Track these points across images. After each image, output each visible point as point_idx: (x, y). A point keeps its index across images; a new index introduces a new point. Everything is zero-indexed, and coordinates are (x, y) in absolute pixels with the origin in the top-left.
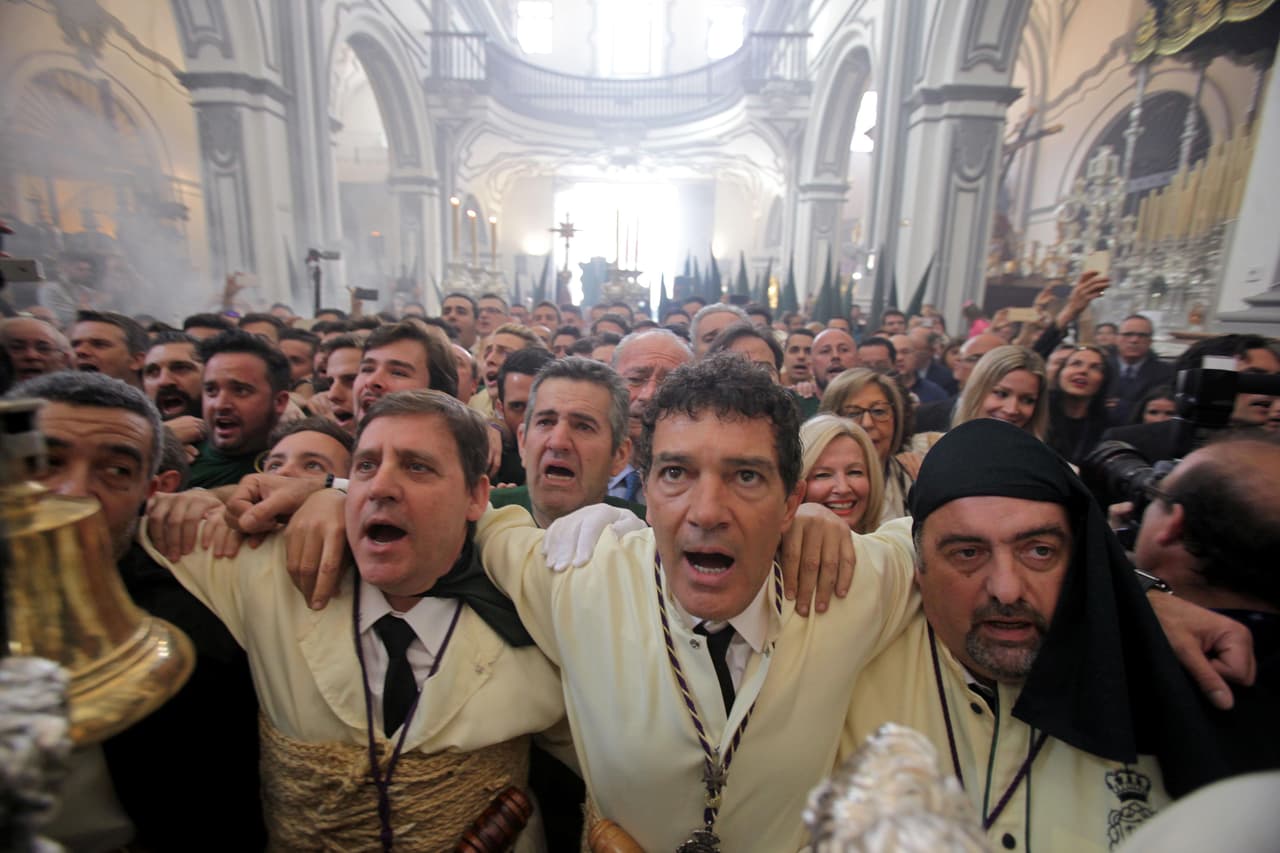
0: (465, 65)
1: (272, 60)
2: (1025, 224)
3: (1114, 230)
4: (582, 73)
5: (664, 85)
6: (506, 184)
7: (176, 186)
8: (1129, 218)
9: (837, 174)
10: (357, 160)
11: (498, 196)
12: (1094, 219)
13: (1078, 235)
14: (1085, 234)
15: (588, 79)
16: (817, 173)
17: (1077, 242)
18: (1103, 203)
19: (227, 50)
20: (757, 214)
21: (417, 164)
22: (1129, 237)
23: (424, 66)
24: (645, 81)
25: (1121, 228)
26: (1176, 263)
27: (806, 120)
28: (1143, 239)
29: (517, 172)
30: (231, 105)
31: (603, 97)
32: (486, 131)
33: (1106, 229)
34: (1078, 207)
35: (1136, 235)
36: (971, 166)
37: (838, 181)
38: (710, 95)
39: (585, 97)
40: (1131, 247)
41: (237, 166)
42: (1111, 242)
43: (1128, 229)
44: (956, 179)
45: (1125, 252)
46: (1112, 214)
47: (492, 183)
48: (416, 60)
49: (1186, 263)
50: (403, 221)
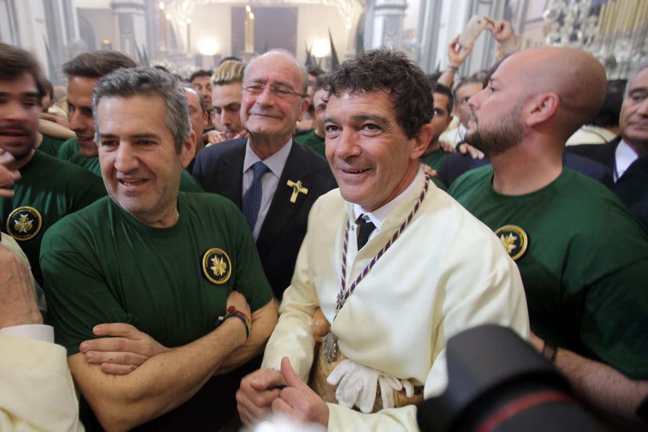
2: (522, 30)
3: (583, 27)
8: (593, 18)
12: (569, 19)
13: (558, 30)
14: (562, 29)
17: (556, 36)
18: (576, 8)
22: (592, 31)
25: (587, 25)
26: (623, 48)
28: (602, 31)
33: (577, 26)
34: (559, 12)
35: (597, 30)
40: (593, 39)
42: (580, 35)
43: (592, 26)
45: (589, 41)
46: (582, 16)
49: (630, 47)
50: (122, 32)
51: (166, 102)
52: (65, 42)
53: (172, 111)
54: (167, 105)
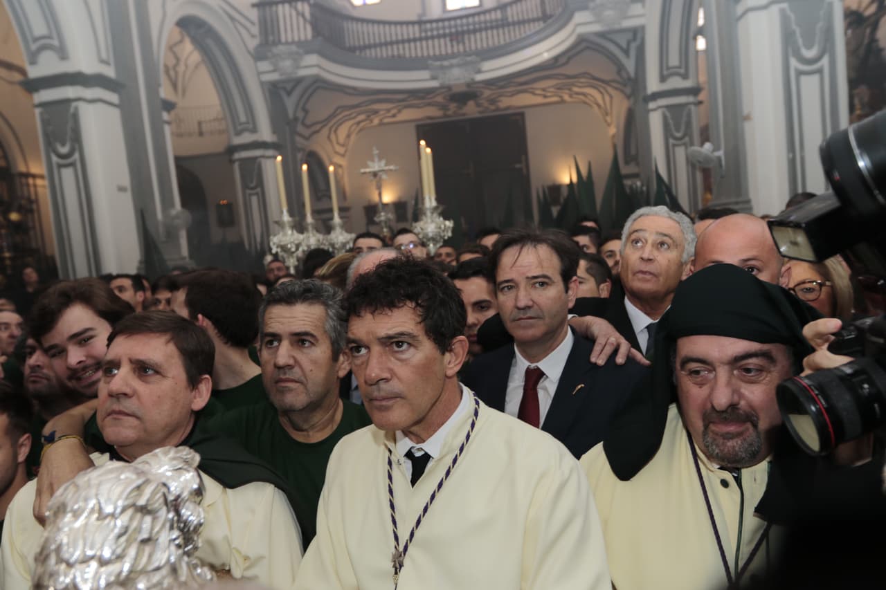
0: (298, 29)
1: (104, 56)
4: (414, 18)
5: (499, 15)
6: (348, 136)
7: (31, 181)
9: (685, 76)
10: (201, 134)
11: (341, 150)
15: (420, 23)
16: (663, 79)
19: (63, 54)
20: (612, 130)
21: (254, 130)
23: (253, 36)
24: (478, 14)
27: (643, 28)
29: (359, 123)
30: (67, 101)
31: (433, 38)
32: (318, 88)
36: (809, 47)
37: (688, 84)
38: (545, 17)
39: (421, 39)
41: (76, 156)
44: (794, 63)
47: (333, 137)
48: (243, 31)
50: (245, 186)
51: (326, 310)
52: (160, 216)
53: (331, 318)
54: (327, 314)
